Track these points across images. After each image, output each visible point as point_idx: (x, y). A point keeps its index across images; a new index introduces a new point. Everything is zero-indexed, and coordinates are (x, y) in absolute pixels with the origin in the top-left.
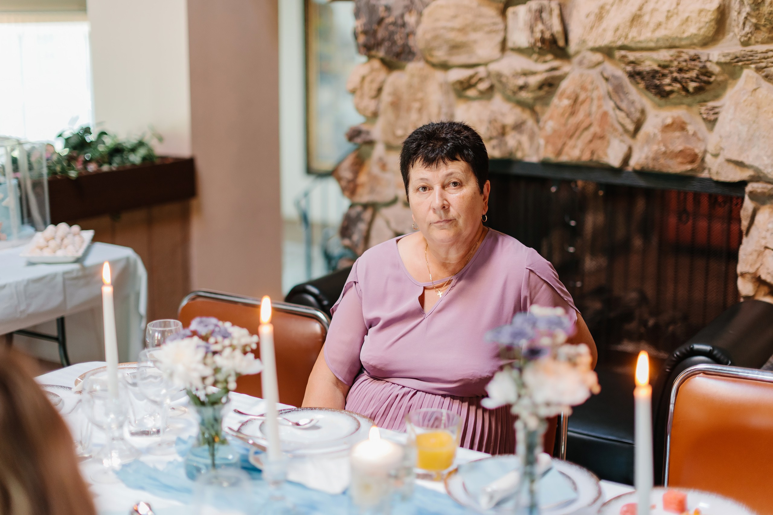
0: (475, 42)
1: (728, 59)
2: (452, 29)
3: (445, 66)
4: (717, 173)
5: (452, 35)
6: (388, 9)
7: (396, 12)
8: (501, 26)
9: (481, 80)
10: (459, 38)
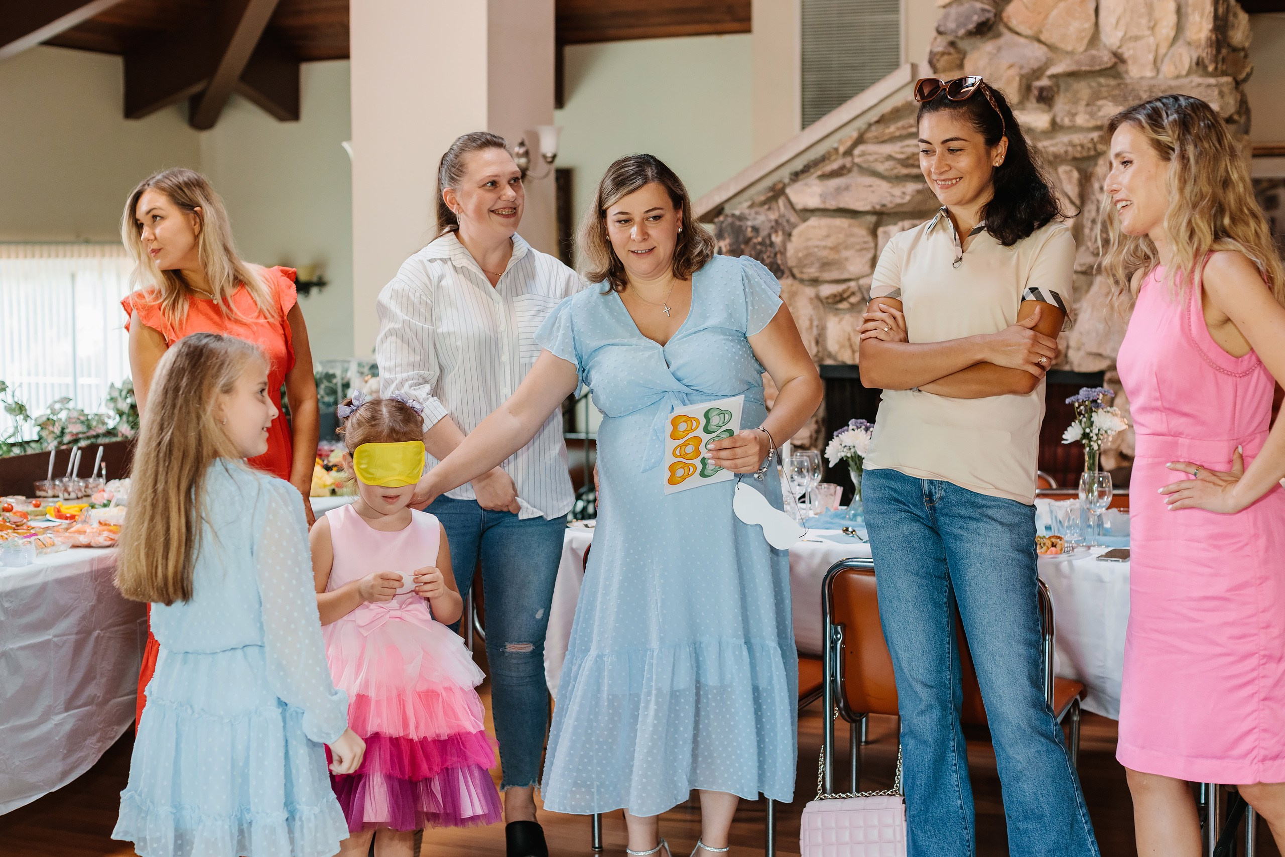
0: (847, 259)
1: (1084, 268)
2: (825, 247)
3: (815, 282)
4: (1080, 365)
5: (824, 253)
6: (755, 229)
7: (764, 233)
8: (872, 245)
9: (853, 294)
10: (832, 256)
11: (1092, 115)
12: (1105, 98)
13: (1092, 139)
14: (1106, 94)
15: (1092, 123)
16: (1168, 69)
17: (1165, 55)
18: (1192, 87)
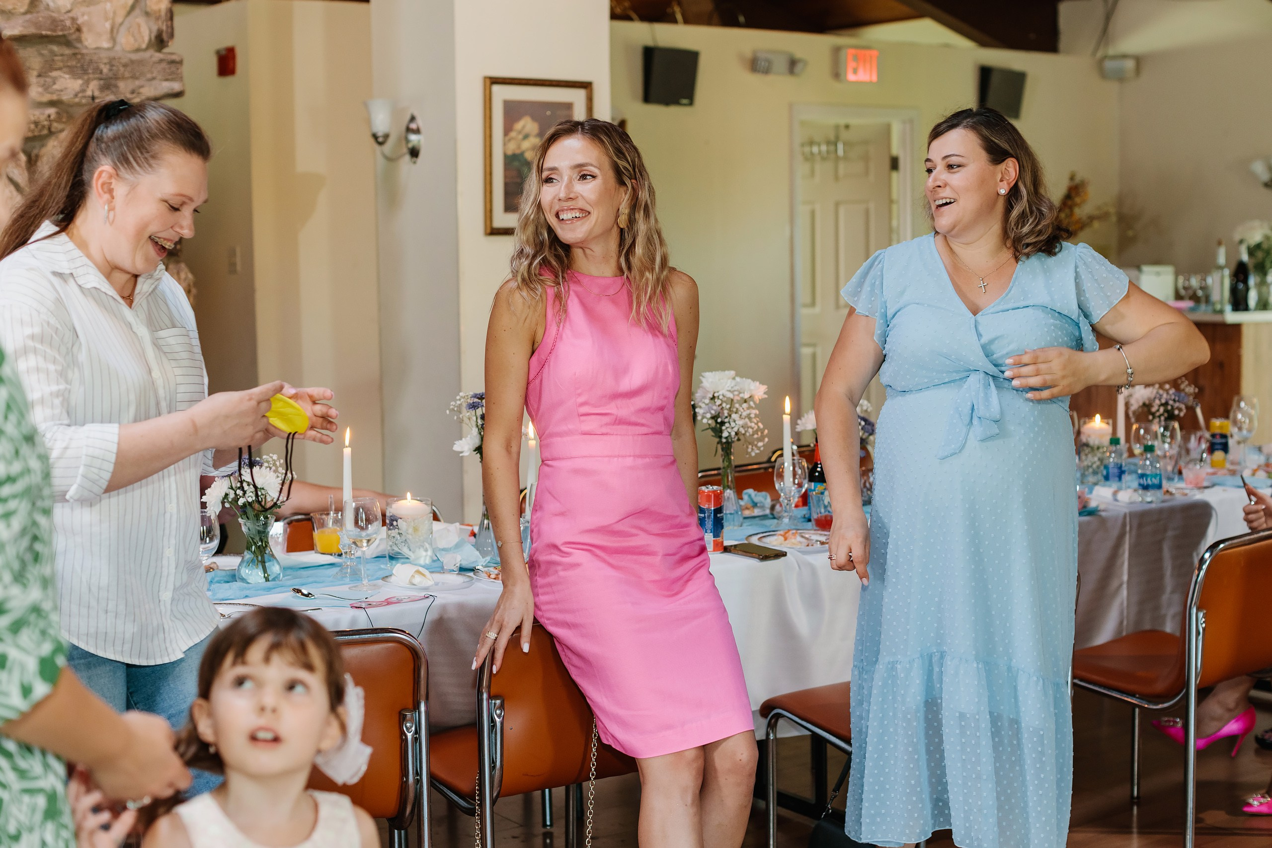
11: (46, 88)
12: (60, 69)
13: (49, 116)
14: (61, 64)
15: (46, 98)
16: (126, 41)
17: (121, 24)
18: (155, 63)
